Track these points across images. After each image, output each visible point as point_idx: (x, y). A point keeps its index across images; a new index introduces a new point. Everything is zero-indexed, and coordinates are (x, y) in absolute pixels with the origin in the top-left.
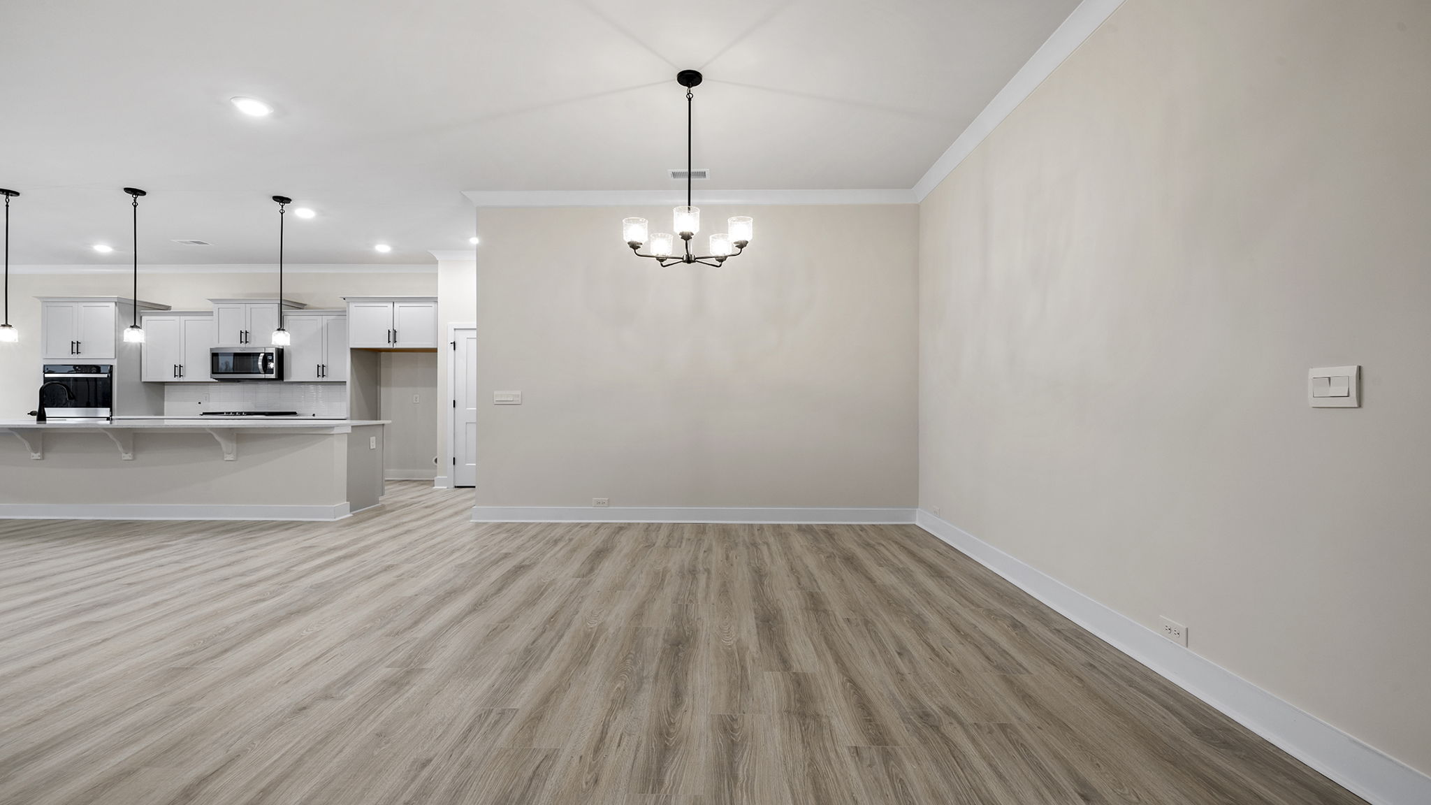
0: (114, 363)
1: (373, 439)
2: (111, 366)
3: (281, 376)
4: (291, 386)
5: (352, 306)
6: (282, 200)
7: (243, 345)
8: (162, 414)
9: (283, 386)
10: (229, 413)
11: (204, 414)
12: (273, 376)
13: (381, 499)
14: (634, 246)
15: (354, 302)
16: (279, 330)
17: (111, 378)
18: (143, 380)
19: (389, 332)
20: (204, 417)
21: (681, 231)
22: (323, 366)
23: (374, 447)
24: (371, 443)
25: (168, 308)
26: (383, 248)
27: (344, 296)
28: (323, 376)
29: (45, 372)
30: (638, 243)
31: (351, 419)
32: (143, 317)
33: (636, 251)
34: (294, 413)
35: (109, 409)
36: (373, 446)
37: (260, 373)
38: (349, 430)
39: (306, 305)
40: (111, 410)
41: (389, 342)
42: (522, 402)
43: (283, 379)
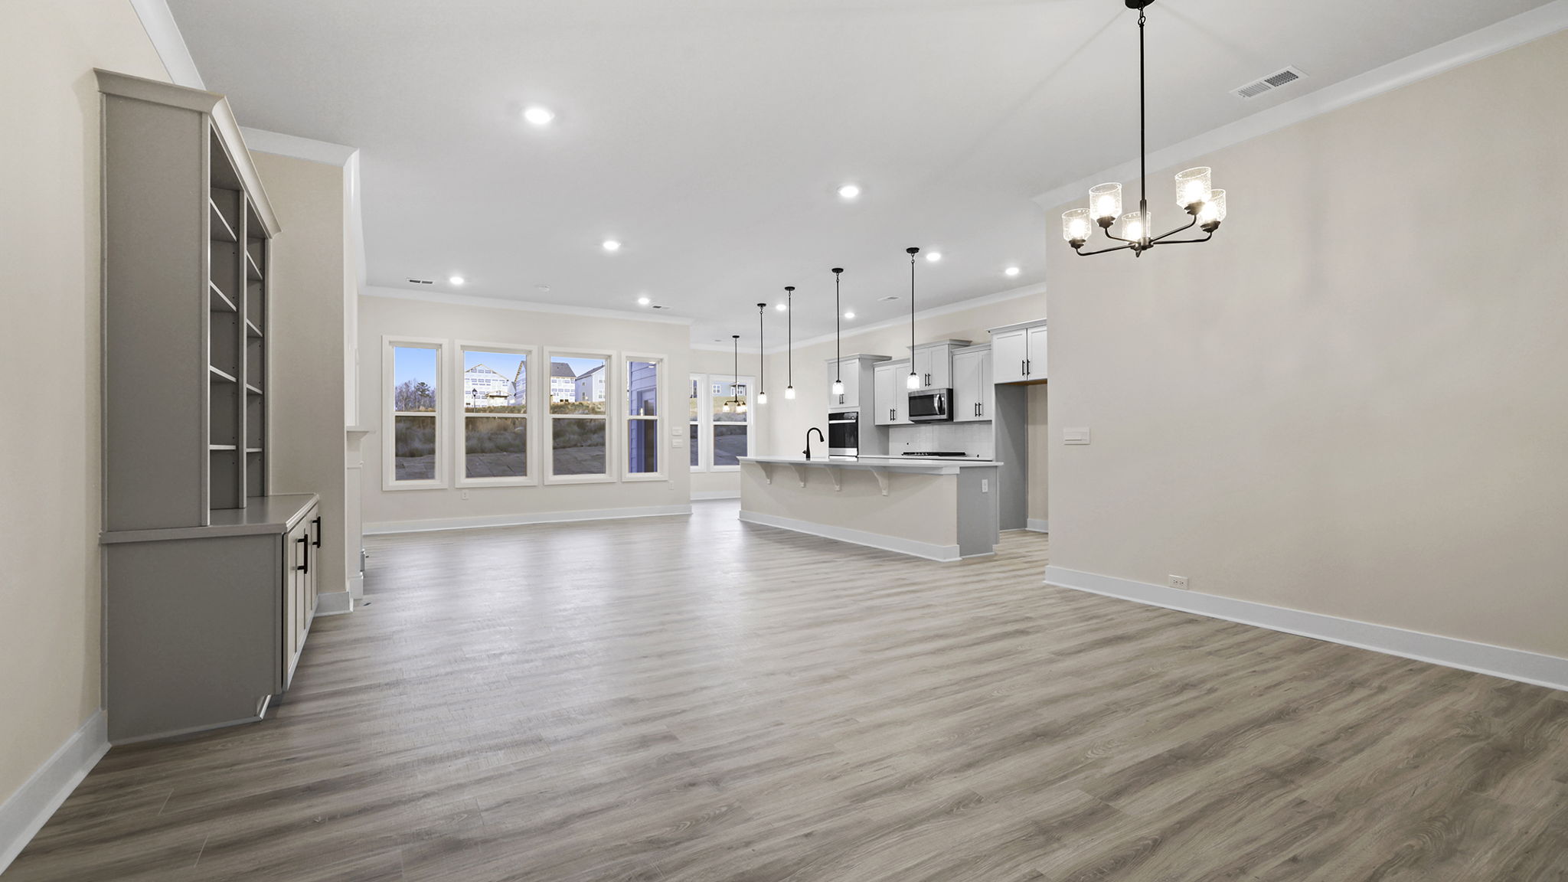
0: (858, 410)
1: (985, 482)
2: (857, 413)
3: (951, 418)
4: (961, 427)
5: (995, 338)
6: (913, 251)
7: (927, 388)
8: (887, 454)
9: (953, 427)
10: (924, 453)
11: (905, 454)
12: (945, 417)
13: (995, 546)
14: (1076, 244)
15: (997, 334)
16: (912, 374)
17: (857, 421)
18: (876, 424)
19: (1023, 362)
20: (905, 457)
21: (1099, 218)
22: (979, 404)
23: (987, 490)
24: (983, 486)
25: (890, 358)
26: (1012, 271)
27: (989, 329)
28: (980, 415)
29: (830, 420)
30: (1078, 241)
31: (997, 461)
32: (875, 369)
33: (1079, 250)
34: (963, 454)
35: (856, 449)
36: (985, 489)
37: (937, 414)
38: (958, 471)
39: (971, 342)
40: (858, 450)
41: (1023, 374)
42: (1090, 441)
43: (952, 419)
